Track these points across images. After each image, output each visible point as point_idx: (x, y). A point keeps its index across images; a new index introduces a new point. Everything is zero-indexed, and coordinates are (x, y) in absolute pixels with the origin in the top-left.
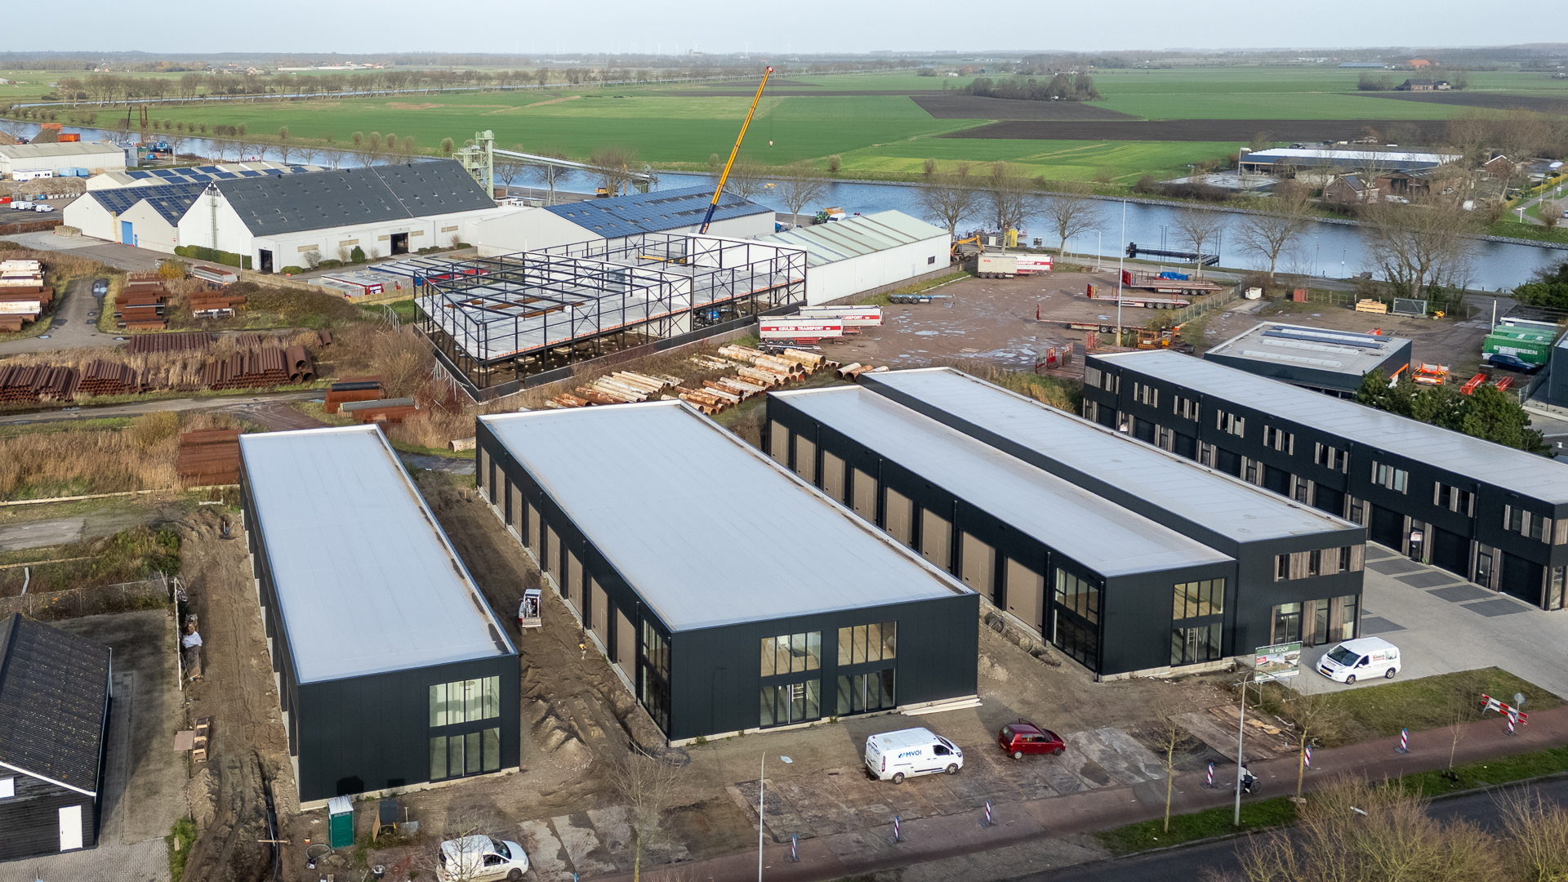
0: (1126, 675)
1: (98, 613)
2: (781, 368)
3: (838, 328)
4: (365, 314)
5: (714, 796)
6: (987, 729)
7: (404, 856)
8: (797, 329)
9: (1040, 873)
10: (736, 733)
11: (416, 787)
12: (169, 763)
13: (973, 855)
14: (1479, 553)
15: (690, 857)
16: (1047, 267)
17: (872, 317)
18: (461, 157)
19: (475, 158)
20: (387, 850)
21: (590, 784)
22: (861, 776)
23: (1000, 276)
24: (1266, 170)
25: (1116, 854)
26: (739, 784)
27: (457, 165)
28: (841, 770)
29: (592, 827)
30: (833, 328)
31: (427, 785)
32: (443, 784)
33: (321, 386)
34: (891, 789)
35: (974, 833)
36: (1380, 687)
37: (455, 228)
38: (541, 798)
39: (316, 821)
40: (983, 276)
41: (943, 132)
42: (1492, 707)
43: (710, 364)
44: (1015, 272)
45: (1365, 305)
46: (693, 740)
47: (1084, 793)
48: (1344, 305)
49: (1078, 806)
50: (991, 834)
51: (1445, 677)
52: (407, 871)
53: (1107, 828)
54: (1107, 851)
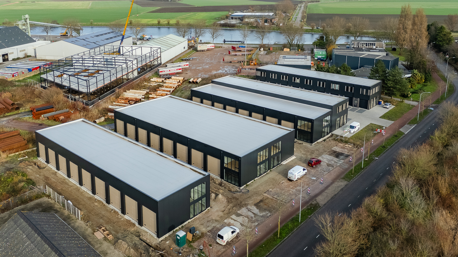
0: (316, 142)
1: (18, 206)
2: (175, 82)
3: (181, 69)
4: (17, 83)
5: (262, 198)
6: (302, 162)
7: (203, 241)
8: (170, 71)
9: (340, 191)
10: (253, 180)
11: (187, 222)
12: (101, 243)
13: (326, 191)
14: (355, 100)
15: (271, 214)
16: (214, 47)
17: (187, 65)
18: (18, 25)
19: (24, 25)
20: (196, 242)
21: (231, 205)
22: (289, 181)
23: (203, 51)
24: (236, 19)
25: (349, 181)
26: (265, 193)
27: (17, 27)
28: (283, 181)
29: (242, 215)
30: (179, 69)
31: (190, 221)
32: (193, 219)
33: (23, 111)
34: (297, 182)
35: (321, 187)
36: (358, 132)
37: (24, 50)
38: (223, 213)
39: (168, 242)
40: (199, 51)
41: (148, 11)
42: (378, 131)
43: (151, 84)
44: (207, 49)
45: (285, 50)
46: (245, 186)
47: (332, 170)
48: (280, 50)
49: (333, 174)
50: (324, 185)
51: (366, 127)
52: (208, 245)
53: (342, 176)
54: (347, 181)
